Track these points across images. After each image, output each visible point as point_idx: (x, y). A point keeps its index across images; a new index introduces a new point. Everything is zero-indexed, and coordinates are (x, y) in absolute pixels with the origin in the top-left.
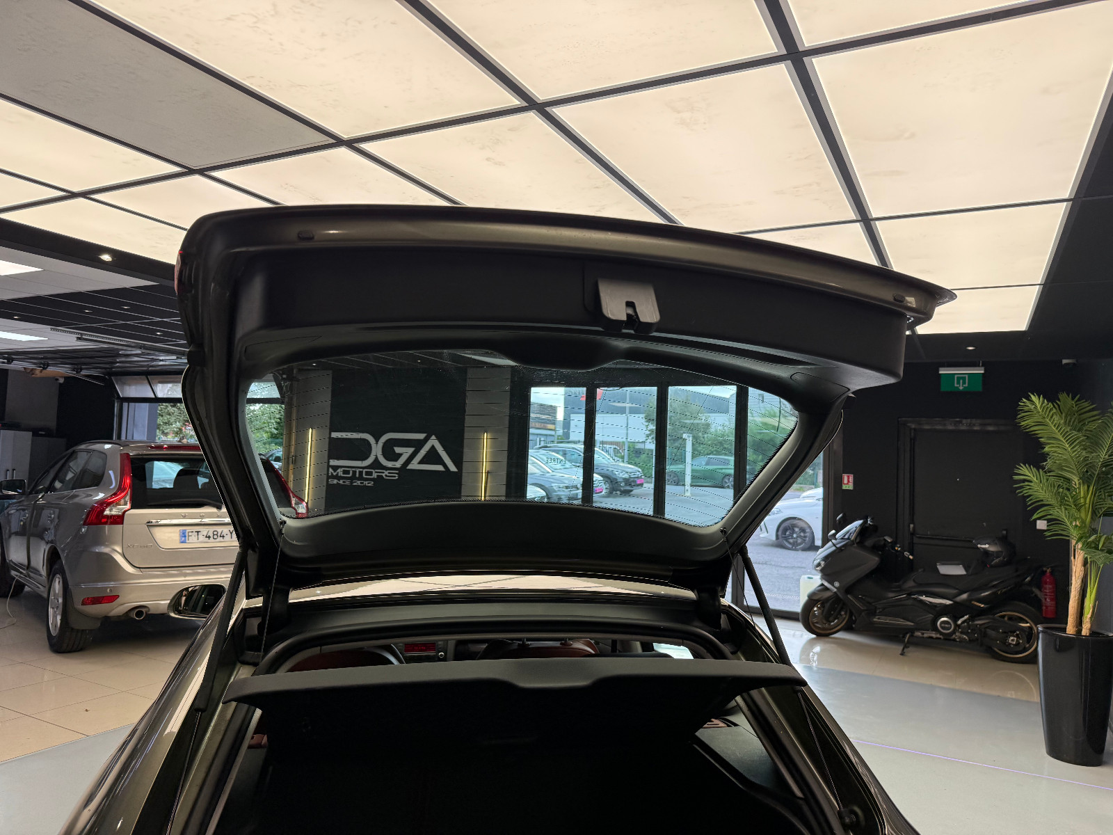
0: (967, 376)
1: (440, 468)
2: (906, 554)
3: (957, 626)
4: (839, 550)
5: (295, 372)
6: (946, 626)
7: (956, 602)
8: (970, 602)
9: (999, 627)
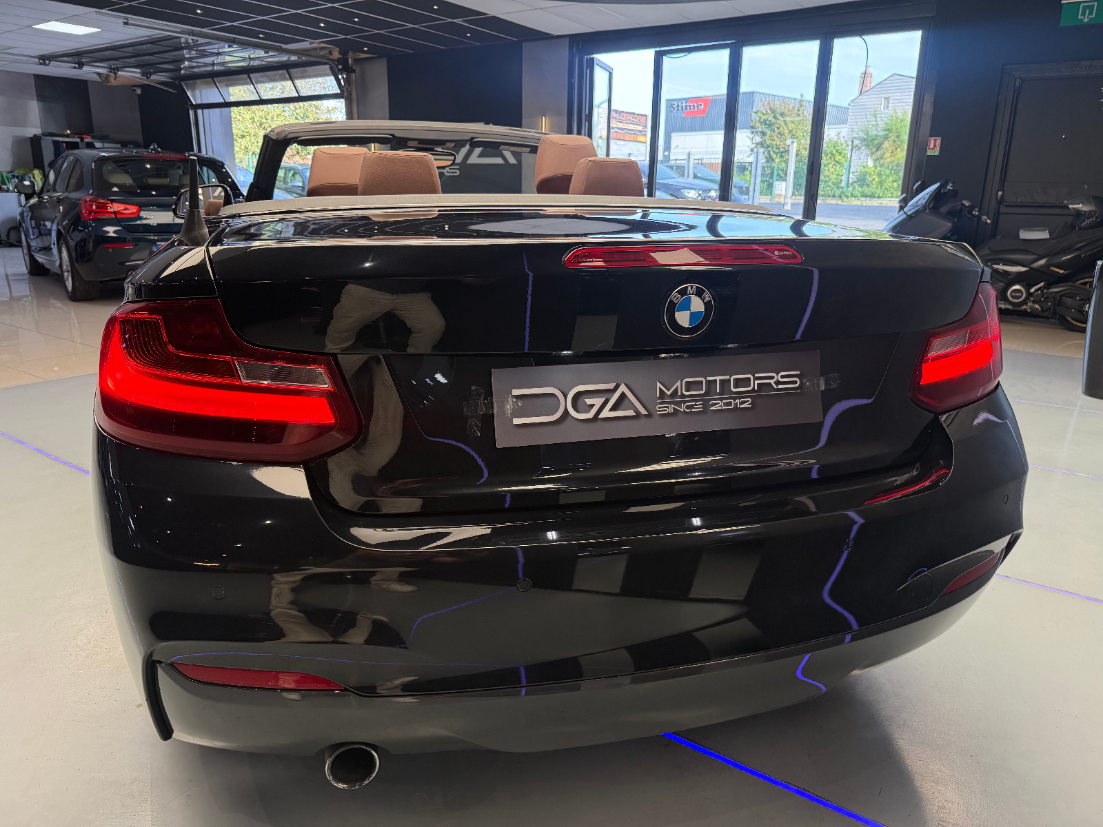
0: (1096, 3)
1: (499, 161)
2: (984, 218)
3: (1029, 295)
4: (910, 217)
6: (1018, 294)
7: (1032, 269)
8: (1049, 268)
9: (1077, 295)
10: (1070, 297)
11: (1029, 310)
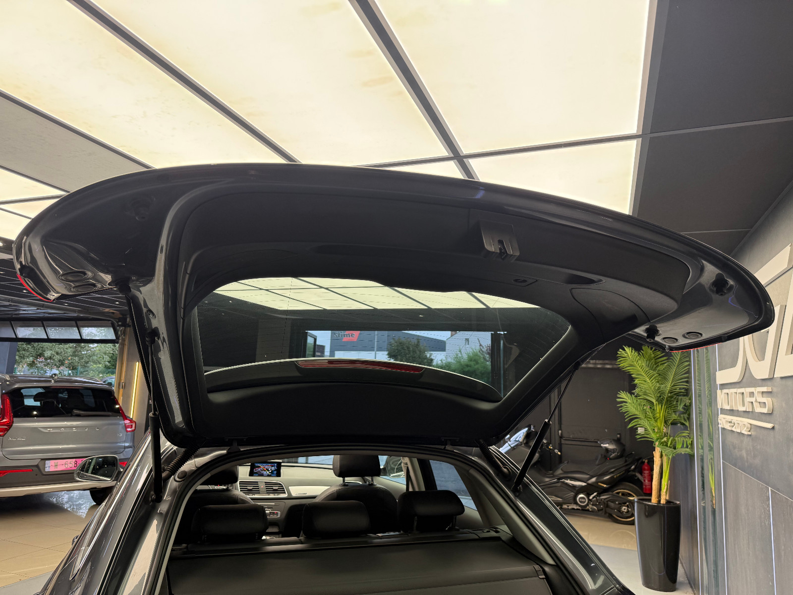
2: (556, 451)
3: (589, 500)
4: (512, 449)
6: (583, 500)
7: (588, 484)
8: (598, 483)
9: (616, 500)
10: (612, 502)
11: (590, 510)
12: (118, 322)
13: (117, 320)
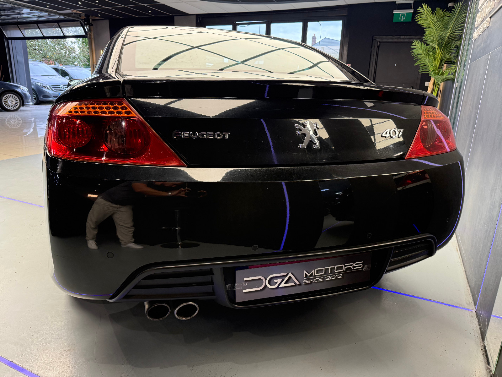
0: (405, 14)
5: (90, 20)
12: (84, 23)
13: (84, 21)
